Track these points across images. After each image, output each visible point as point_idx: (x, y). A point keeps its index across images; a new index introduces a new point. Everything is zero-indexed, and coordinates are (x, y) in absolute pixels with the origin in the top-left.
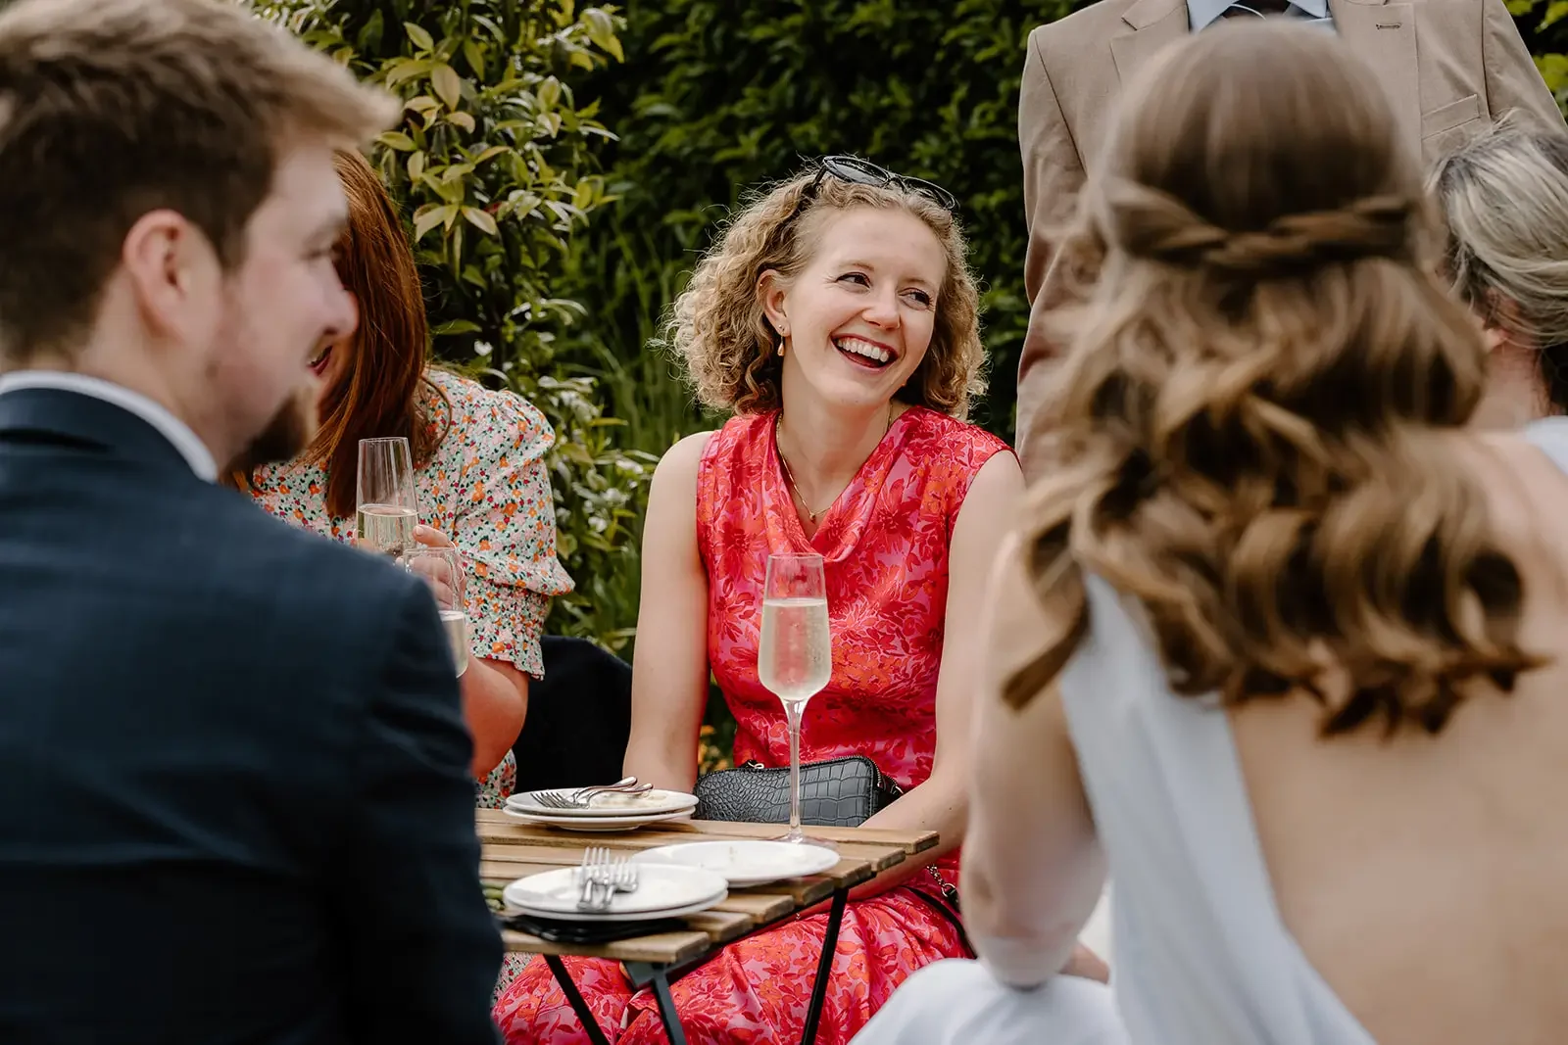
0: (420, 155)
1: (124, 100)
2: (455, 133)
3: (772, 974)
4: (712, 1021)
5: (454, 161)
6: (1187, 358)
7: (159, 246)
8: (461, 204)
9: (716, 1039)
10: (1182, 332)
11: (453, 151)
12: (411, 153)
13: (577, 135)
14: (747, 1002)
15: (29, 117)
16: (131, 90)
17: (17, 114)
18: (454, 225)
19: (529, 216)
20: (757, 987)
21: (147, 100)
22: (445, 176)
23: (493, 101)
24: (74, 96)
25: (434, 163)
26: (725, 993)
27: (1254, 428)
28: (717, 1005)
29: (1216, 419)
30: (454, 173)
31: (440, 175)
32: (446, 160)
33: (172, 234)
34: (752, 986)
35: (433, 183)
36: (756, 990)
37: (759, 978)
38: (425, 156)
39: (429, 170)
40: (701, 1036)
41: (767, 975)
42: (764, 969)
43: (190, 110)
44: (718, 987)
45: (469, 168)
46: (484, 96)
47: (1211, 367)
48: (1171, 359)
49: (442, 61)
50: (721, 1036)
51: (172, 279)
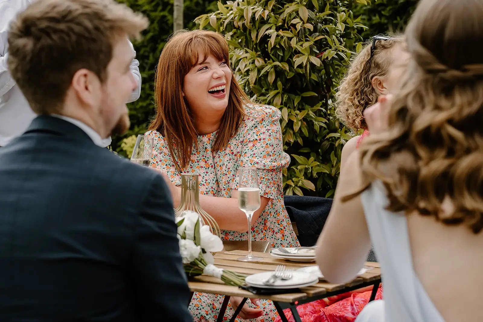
0: (295, 38)
1: (67, 38)
2: (307, 30)
3: (364, 302)
4: (340, 314)
5: (307, 41)
6: (429, 108)
7: (83, 79)
8: (308, 55)
9: (340, 319)
10: (430, 98)
11: (306, 37)
12: (292, 38)
13: (353, 28)
14: (353, 309)
15: (38, 46)
16: (68, 35)
17: (35, 45)
18: (307, 62)
19: (333, 57)
20: (358, 305)
21: (74, 38)
22: (304, 45)
23: (322, 18)
24: (52, 39)
25: (300, 40)
26: (347, 306)
27: (444, 133)
28: (343, 309)
29: (433, 130)
30: (306, 45)
31: (302, 45)
32: (304, 40)
33: (85, 76)
34: (356, 305)
35: (299, 48)
36: (357, 307)
37: (359, 303)
38: (297, 38)
39: (298, 43)
40: (335, 318)
41: (362, 302)
42: (362, 301)
43: (86, 38)
44: (345, 304)
45: (312, 43)
46: (318, 16)
47: (435, 113)
48: (423, 107)
49: (303, 5)
50: (342, 318)
51: (87, 88)
